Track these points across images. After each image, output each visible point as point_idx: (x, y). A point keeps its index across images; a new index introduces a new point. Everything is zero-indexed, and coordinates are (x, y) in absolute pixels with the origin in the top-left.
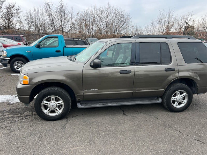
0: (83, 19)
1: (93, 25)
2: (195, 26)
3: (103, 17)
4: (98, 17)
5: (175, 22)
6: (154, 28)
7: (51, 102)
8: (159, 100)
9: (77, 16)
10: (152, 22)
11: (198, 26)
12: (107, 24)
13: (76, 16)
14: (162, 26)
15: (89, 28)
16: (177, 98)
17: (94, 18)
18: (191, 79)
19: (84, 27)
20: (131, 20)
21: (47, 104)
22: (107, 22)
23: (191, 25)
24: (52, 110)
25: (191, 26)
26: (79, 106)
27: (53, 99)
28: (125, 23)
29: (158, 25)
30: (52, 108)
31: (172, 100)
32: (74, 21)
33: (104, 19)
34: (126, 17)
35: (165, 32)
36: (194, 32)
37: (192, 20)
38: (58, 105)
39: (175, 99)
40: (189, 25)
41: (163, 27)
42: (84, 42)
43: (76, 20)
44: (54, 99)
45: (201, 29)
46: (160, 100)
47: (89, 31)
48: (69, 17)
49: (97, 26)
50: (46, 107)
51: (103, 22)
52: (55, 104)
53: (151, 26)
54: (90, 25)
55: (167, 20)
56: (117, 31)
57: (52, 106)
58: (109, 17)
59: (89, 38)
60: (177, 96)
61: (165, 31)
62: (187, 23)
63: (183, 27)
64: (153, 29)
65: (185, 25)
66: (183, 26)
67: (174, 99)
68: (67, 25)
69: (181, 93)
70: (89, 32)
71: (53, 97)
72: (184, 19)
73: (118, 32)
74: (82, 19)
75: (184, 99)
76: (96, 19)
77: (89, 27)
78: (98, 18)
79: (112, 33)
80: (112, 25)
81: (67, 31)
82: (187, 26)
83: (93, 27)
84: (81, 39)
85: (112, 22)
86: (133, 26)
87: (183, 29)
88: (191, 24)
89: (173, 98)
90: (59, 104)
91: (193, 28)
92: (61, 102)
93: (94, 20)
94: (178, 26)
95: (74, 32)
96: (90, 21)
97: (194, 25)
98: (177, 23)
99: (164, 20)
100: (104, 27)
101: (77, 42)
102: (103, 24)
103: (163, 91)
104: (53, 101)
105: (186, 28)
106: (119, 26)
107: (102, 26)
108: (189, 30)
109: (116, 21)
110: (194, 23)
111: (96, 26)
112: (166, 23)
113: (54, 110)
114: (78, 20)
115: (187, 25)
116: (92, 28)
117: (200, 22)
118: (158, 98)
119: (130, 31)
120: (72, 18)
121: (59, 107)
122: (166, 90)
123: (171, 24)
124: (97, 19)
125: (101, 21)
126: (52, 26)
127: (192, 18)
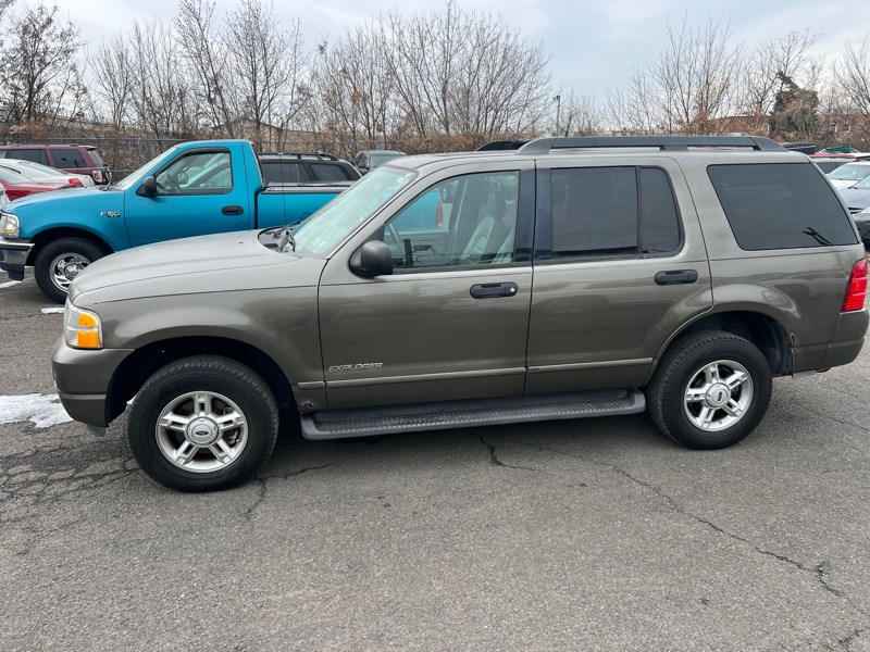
0: (344, 71)
1: (387, 96)
2: (818, 91)
3: (428, 60)
4: (405, 60)
5: (733, 75)
6: (644, 105)
7: (196, 416)
8: (633, 403)
9: (320, 59)
10: (636, 76)
11: (834, 91)
12: (444, 91)
13: (312, 60)
14: (679, 93)
15: (370, 109)
16: (707, 394)
17: (390, 63)
18: (766, 316)
19: (348, 103)
20: (546, 71)
21: (181, 425)
22: (446, 82)
23: (801, 86)
24: (201, 449)
25: (804, 92)
26: (310, 430)
27: (202, 406)
28: (524, 85)
29: (661, 88)
30: (202, 443)
31: (687, 399)
32: (304, 77)
33: (433, 69)
34: (526, 58)
35: (691, 119)
36: (815, 119)
37: (808, 65)
38: (222, 427)
39: (702, 398)
40: (794, 86)
41: (685, 96)
42: (343, 168)
43: (315, 75)
44: (208, 406)
45: (846, 102)
46: (639, 403)
47: (371, 119)
48: (282, 64)
49: (405, 97)
50: (175, 438)
51: (428, 79)
52: (213, 425)
53: (635, 96)
54: (376, 95)
55: (699, 67)
56: (490, 120)
57: (198, 433)
58: (455, 60)
59: (372, 152)
60: (708, 385)
61: (693, 114)
62: (786, 79)
63: (771, 97)
64: (641, 107)
65: (779, 86)
66: (770, 93)
67: (696, 395)
68: (276, 100)
69: (725, 372)
70: (371, 123)
71: (202, 397)
72: (774, 62)
73: (493, 124)
74: (340, 69)
75: (736, 395)
76: (399, 71)
77: (368, 106)
78: (408, 66)
79: (468, 126)
80: (468, 92)
81: (275, 122)
82: (786, 93)
83: (388, 102)
84: (333, 158)
85: (466, 82)
86: (558, 97)
87: (769, 107)
88: (803, 81)
89: (691, 392)
90: (226, 423)
91: (812, 97)
92: (235, 416)
93: (392, 72)
94: (746, 92)
95: (305, 124)
96: (375, 77)
97: (818, 88)
98: (741, 79)
99: (687, 69)
100: (435, 104)
101: (315, 168)
102: (431, 89)
103: (650, 364)
104: (202, 414)
105: (782, 100)
106: (495, 99)
107: (426, 100)
108: (794, 107)
109: (483, 75)
110: (814, 80)
111: (401, 97)
112: (695, 80)
113: (207, 449)
114: (322, 75)
115: (786, 88)
116: (382, 109)
117: (840, 72)
118: (629, 394)
119: (545, 119)
120: (295, 68)
121: (230, 435)
122: (664, 360)
123: (717, 84)
124: (404, 69)
125: (418, 77)
126: (211, 101)
127: (804, 55)
